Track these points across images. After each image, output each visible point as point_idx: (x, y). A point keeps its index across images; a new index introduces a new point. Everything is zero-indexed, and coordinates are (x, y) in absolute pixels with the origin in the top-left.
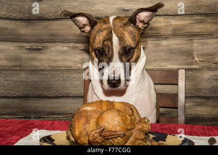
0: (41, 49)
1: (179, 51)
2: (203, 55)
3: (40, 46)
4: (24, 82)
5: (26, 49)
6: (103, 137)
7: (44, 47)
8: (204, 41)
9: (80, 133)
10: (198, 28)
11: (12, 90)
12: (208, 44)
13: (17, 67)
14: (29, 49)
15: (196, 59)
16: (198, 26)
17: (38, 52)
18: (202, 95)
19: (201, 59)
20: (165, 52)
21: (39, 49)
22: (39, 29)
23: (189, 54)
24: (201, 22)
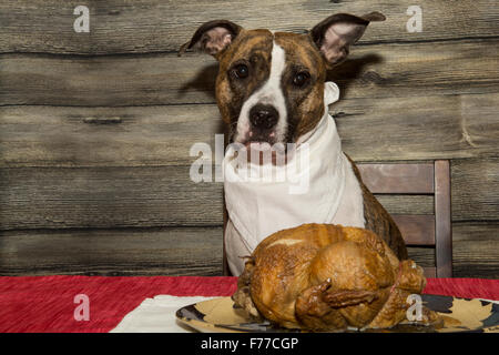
0: (120, 122)
1: (427, 120)
2: (481, 128)
3: (115, 114)
4: (82, 195)
5: (86, 122)
6: (329, 303)
7: (125, 116)
8: (483, 96)
9: (274, 295)
10: (468, 69)
11: (57, 214)
12: (491, 103)
13: (67, 162)
14: (92, 122)
15: (467, 137)
16: (468, 64)
17: (112, 127)
18: (482, 216)
19: (476, 138)
20: (398, 123)
21: (114, 122)
22: (114, 77)
23: (451, 126)
24: (475, 55)
